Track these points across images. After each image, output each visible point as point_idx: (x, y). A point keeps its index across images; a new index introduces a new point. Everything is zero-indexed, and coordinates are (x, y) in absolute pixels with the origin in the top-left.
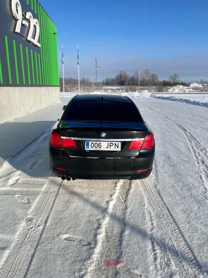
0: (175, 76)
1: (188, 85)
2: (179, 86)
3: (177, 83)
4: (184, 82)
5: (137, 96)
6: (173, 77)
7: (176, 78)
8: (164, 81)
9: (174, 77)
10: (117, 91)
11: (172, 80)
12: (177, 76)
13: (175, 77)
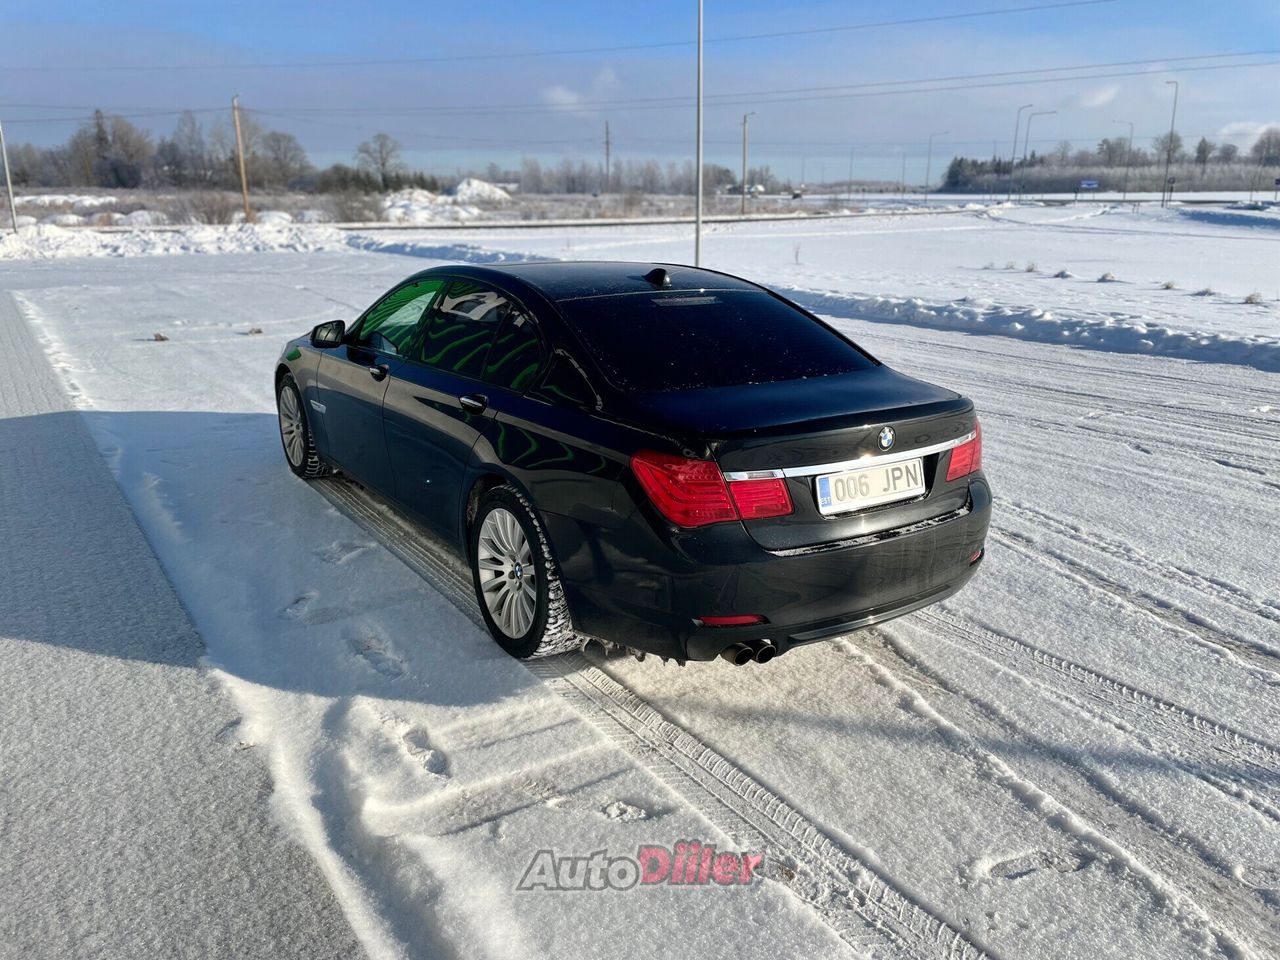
0: (382, 146)
1: (449, 190)
2: (411, 194)
3: (397, 177)
4: (427, 175)
5: (281, 246)
6: (375, 151)
7: (388, 153)
8: (337, 169)
9: (381, 152)
10: (117, 216)
11: (374, 166)
12: (390, 145)
13: (384, 152)
